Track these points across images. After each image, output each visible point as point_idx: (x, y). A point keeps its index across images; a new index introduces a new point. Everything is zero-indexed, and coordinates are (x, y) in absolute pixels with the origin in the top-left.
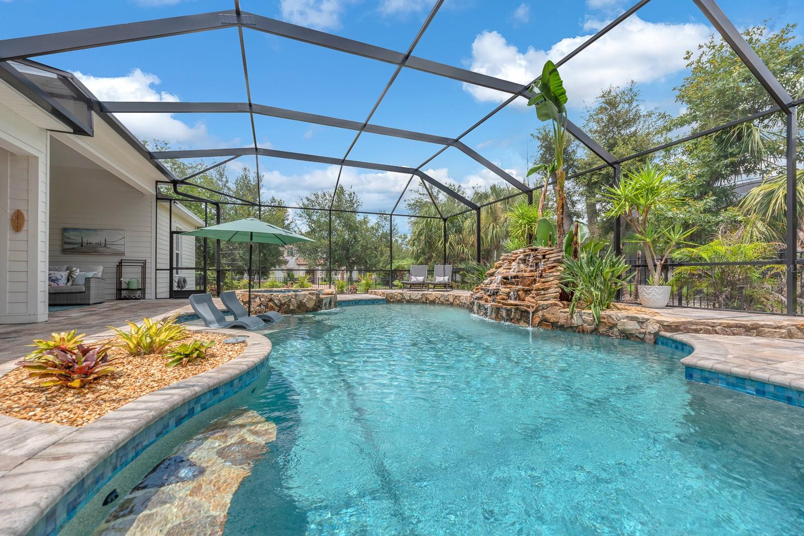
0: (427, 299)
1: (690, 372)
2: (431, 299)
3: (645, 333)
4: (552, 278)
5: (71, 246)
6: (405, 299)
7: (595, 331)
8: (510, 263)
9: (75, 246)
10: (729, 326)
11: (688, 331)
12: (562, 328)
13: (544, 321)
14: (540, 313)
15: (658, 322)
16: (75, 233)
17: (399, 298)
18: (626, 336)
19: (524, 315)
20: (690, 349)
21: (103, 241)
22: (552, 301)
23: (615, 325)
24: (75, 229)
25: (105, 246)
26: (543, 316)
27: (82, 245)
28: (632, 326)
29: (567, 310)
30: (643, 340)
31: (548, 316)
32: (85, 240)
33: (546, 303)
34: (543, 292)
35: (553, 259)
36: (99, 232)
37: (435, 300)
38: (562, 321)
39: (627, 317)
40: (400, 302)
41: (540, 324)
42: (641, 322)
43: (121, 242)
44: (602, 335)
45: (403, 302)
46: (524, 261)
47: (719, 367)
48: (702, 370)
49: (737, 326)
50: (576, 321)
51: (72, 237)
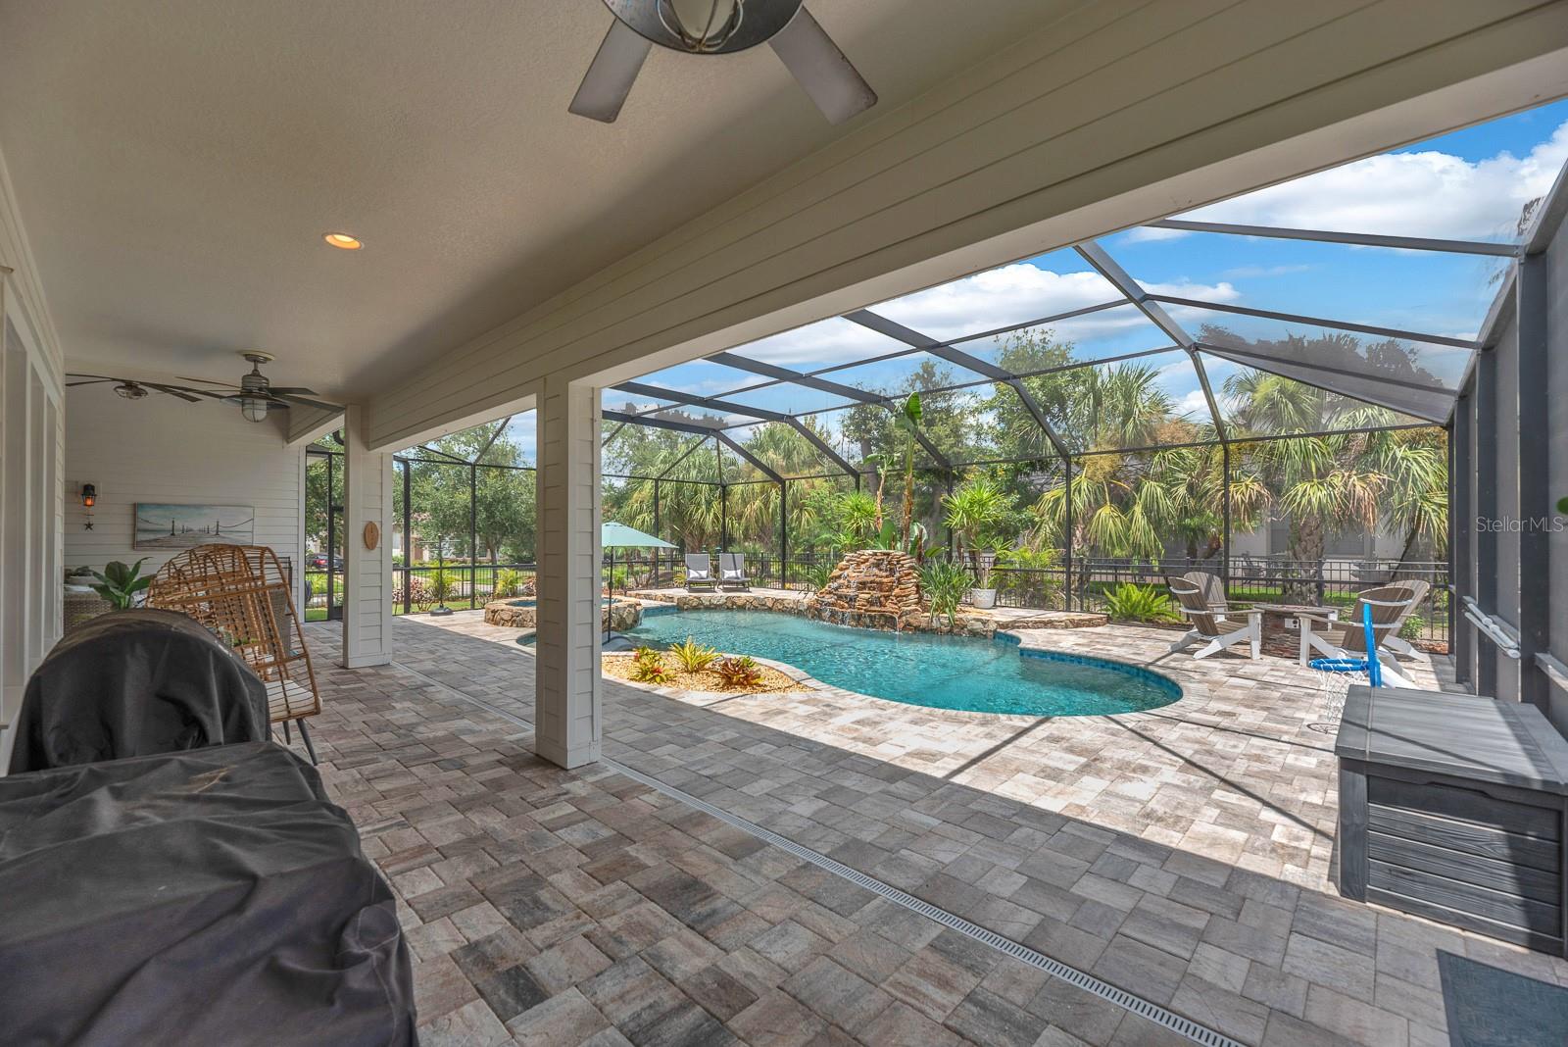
0: (734, 603)
1: (1023, 652)
2: (740, 603)
3: (987, 631)
4: (911, 585)
5: (152, 537)
6: (702, 604)
7: (951, 631)
8: (858, 565)
9: (159, 536)
10: (1036, 622)
11: (1013, 628)
12: (924, 631)
13: (908, 624)
14: (904, 618)
15: (996, 622)
16: (159, 512)
17: (694, 604)
18: (974, 634)
19: (890, 621)
20: (1019, 641)
21: (213, 526)
22: (913, 607)
23: (966, 626)
24: (159, 506)
25: (217, 534)
26: (907, 621)
27: (173, 534)
28: (978, 626)
29: (928, 614)
30: (985, 637)
31: (911, 620)
32: (179, 525)
33: (909, 608)
34: (905, 599)
35: (908, 565)
36: (206, 511)
37: (745, 604)
38: (923, 625)
39: (974, 619)
40: (696, 609)
41: (904, 628)
42: (985, 623)
43: (247, 527)
44: (956, 635)
45: (700, 609)
46: (877, 565)
47: (1036, 647)
48: (1028, 650)
49: (1040, 622)
50: (935, 624)
51: (152, 520)
